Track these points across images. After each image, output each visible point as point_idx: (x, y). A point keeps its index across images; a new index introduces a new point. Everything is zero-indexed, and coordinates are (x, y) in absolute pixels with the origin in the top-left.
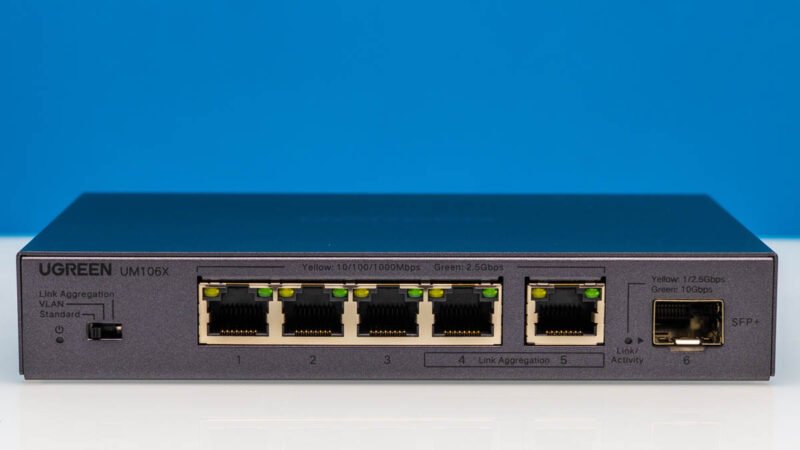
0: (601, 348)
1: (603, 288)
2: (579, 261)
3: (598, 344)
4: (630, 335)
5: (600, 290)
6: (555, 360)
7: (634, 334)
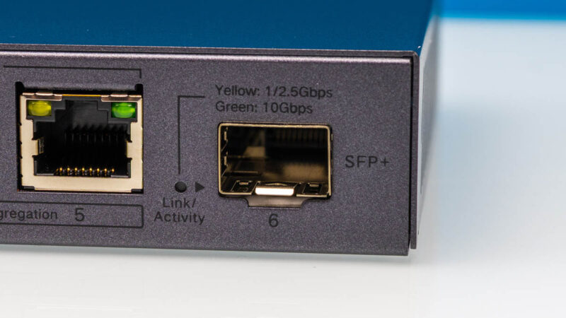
0: (137, 199)
1: (139, 103)
2: (98, 59)
3: (134, 191)
4: (181, 178)
5: (135, 105)
6: (66, 214)
7: (189, 179)
